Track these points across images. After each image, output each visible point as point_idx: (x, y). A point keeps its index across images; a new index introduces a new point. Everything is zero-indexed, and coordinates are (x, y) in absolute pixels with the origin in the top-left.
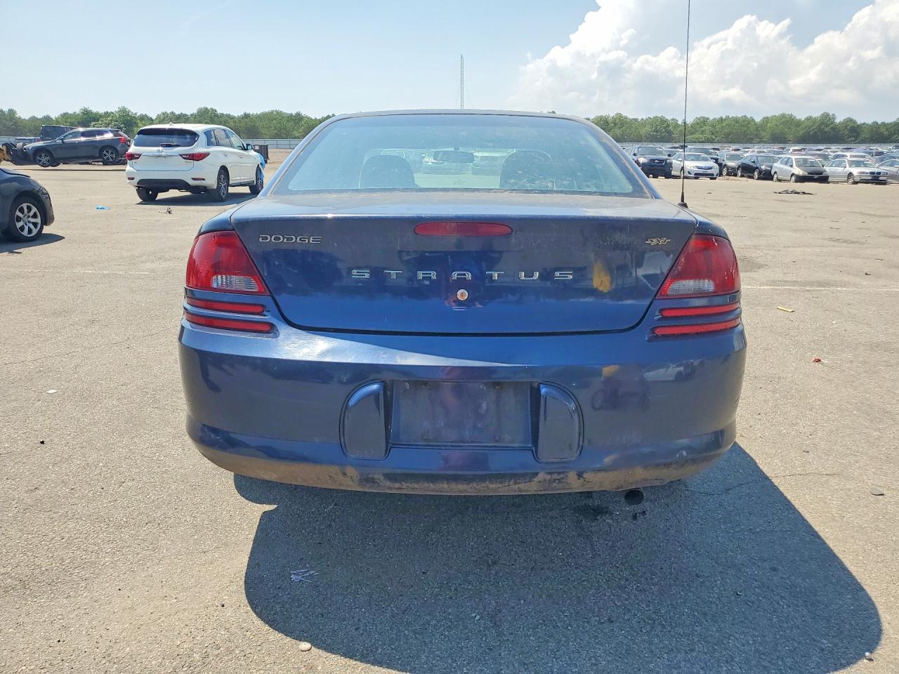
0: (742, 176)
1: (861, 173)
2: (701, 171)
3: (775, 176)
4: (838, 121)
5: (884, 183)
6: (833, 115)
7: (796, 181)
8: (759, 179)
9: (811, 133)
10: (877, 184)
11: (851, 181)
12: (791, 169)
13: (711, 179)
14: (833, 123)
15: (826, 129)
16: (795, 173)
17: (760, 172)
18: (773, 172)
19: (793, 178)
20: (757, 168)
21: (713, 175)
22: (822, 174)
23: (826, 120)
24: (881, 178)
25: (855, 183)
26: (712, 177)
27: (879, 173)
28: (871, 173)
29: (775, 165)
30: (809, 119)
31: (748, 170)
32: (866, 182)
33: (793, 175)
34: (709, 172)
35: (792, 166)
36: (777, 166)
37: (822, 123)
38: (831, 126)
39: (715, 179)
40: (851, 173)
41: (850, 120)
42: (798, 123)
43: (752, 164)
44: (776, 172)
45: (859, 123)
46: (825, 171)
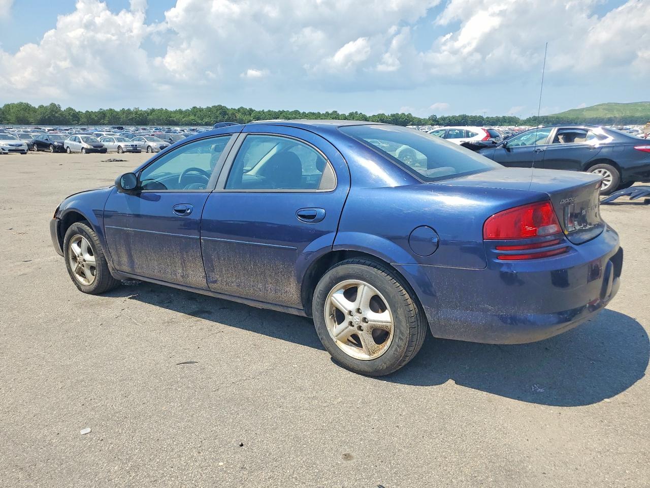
0: (38, 150)
1: (126, 146)
2: (13, 148)
3: (68, 150)
4: (63, 109)
5: (139, 152)
6: (59, 105)
7: (86, 153)
8: (54, 152)
9: (47, 117)
10: (136, 152)
11: (121, 151)
12: (80, 144)
13: (22, 153)
14: (60, 110)
15: (57, 115)
16: (85, 147)
17: (55, 147)
18: (65, 147)
19: (84, 151)
20: (51, 144)
21: (24, 150)
22: (102, 147)
23: (54, 108)
24: (138, 149)
25: (123, 152)
26: (23, 152)
27: (136, 146)
28: (132, 146)
29: (66, 141)
30: (41, 107)
31: (42, 146)
32: (129, 151)
33: (83, 148)
34: (20, 148)
35: (80, 142)
36: (68, 142)
37: (53, 111)
38: (59, 113)
39: (26, 153)
40: (119, 146)
41: (70, 109)
42: (34, 110)
43: (46, 141)
44: (68, 147)
45: (77, 111)
46: (104, 145)
